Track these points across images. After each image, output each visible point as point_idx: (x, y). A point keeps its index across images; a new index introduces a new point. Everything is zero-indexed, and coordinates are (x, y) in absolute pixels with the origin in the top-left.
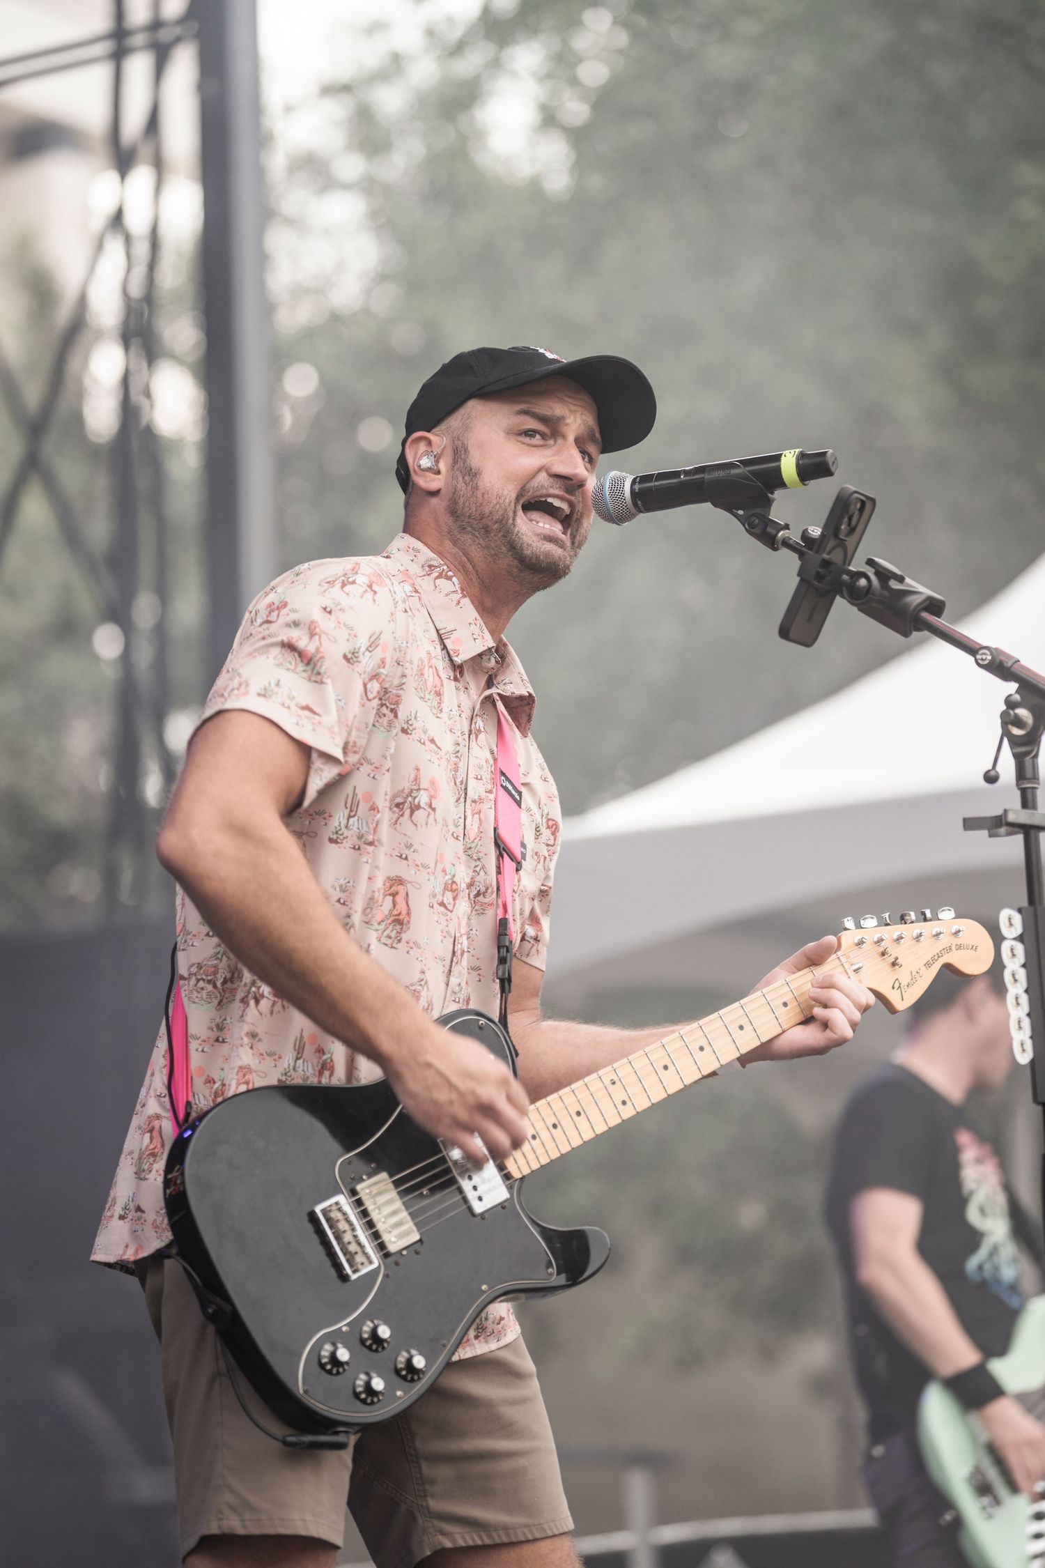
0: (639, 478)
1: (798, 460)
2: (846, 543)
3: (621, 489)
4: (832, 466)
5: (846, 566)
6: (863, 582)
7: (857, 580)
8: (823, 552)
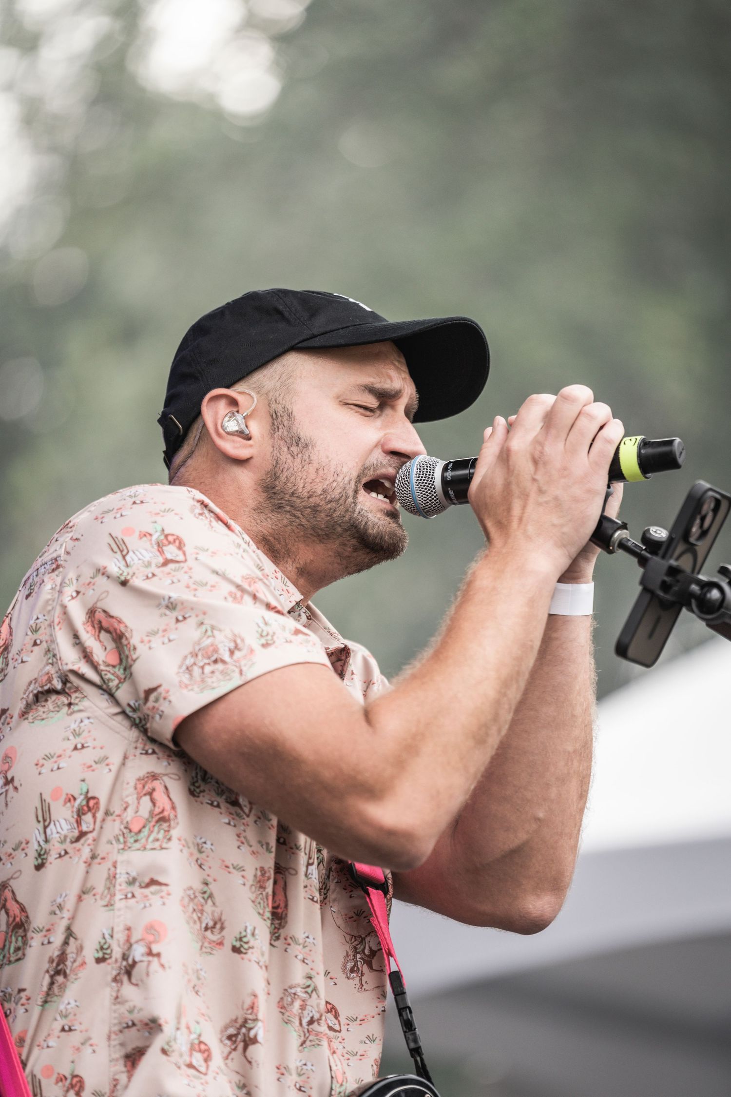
0: (451, 464)
1: (640, 449)
2: (697, 548)
3: (431, 476)
4: (680, 457)
5: (695, 575)
6: (715, 594)
7: (709, 591)
8: (671, 557)
